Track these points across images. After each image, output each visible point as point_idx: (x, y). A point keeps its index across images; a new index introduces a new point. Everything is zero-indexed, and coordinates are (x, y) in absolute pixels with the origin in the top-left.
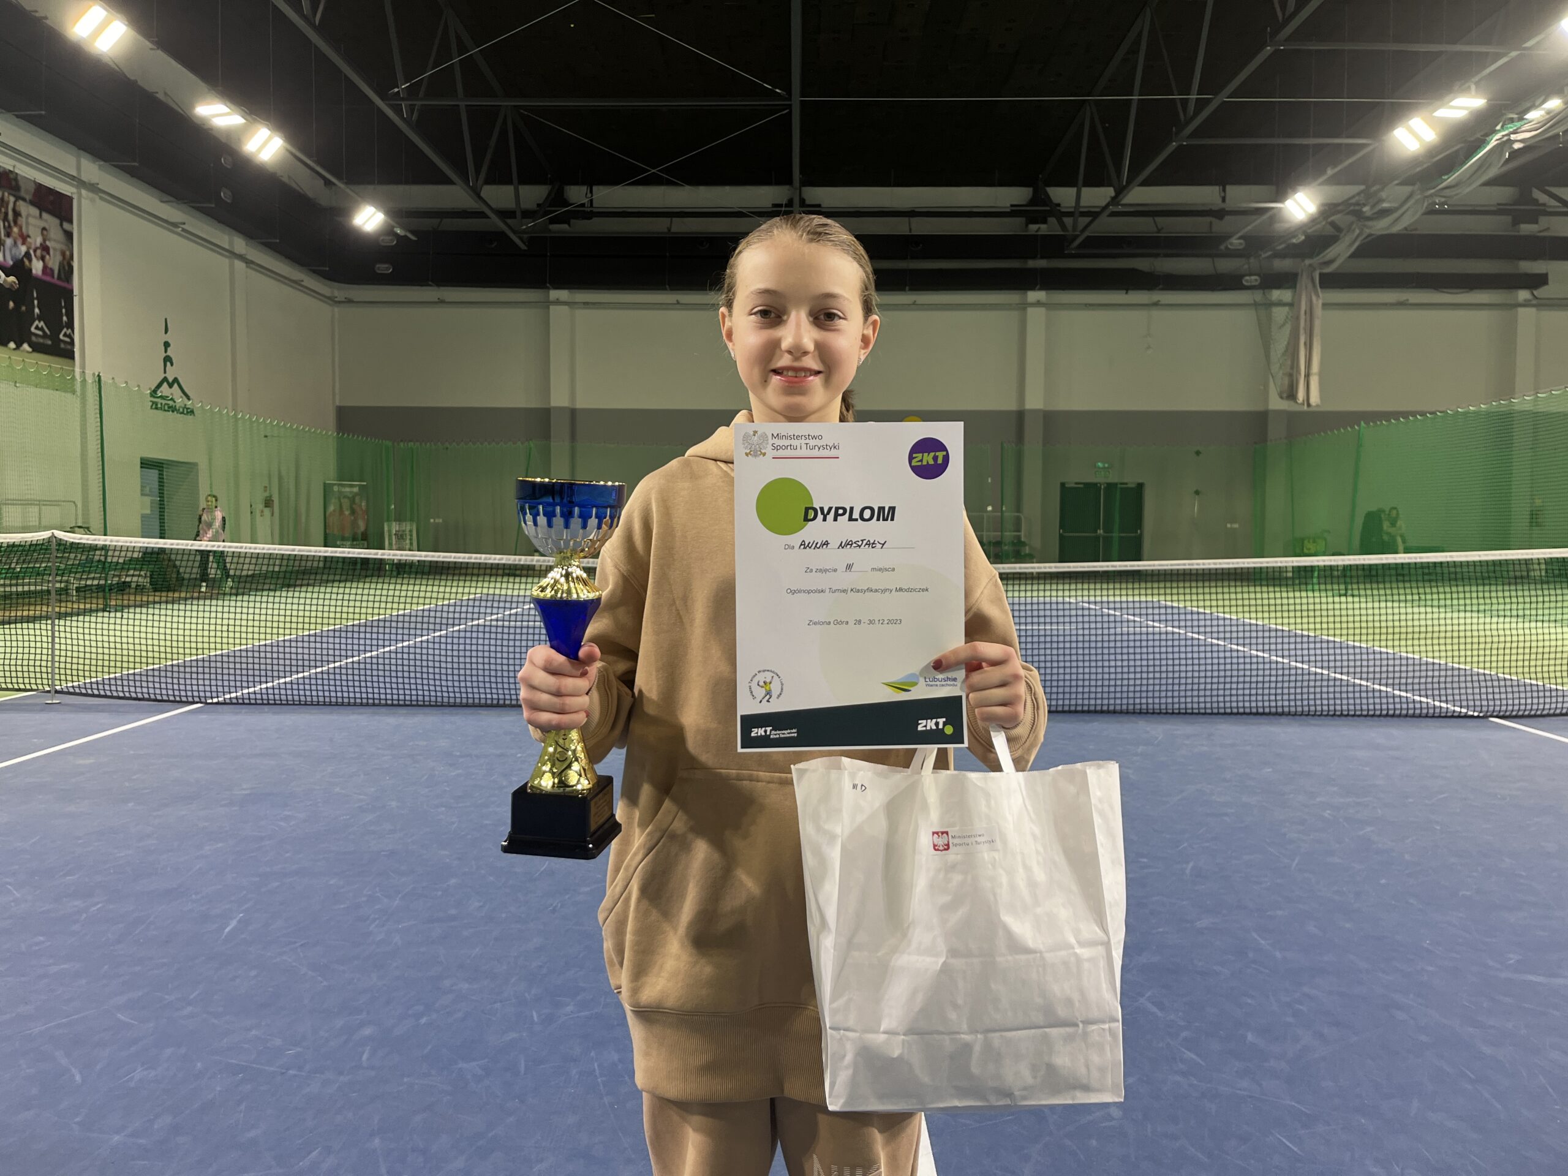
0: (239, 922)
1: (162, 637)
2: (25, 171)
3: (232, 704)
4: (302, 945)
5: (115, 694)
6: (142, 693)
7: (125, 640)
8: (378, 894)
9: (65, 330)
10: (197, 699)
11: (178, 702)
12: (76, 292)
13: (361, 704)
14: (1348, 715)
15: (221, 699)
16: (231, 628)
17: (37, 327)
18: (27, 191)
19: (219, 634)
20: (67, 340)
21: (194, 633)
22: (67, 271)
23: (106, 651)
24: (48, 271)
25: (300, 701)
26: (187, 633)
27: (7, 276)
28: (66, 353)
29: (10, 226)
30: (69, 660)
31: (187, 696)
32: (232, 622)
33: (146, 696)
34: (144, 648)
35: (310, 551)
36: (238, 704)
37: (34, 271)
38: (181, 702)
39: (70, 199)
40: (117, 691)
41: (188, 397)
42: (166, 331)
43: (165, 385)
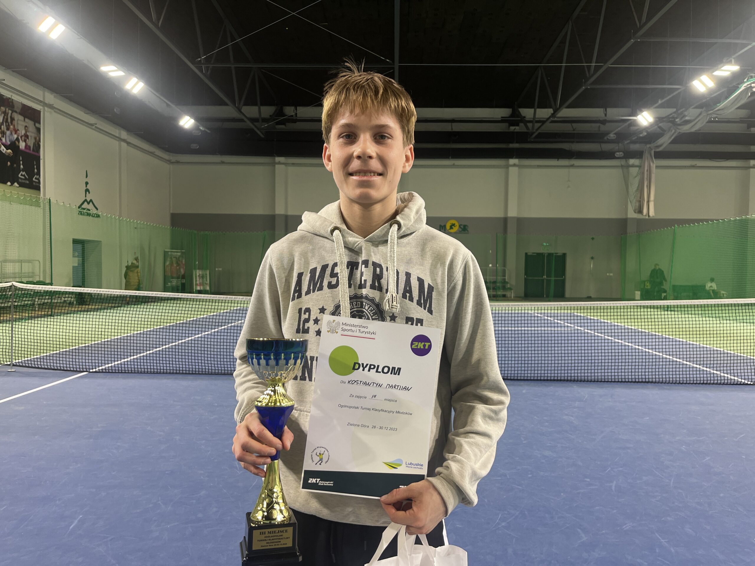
0: (79, 521)
1: (67, 337)
2: (16, 98)
3: (103, 372)
4: (111, 540)
5: (43, 366)
6: (57, 366)
7: (48, 339)
8: (160, 502)
9: (36, 176)
10: (85, 370)
12: (41, 157)
13: (170, 373)
14: (683, 383)
15: (97, 369)
16: (103, 333)
17: (22, 175)
18: (18, 108)
19: (96, 336)
20: (37, 181)
21: (84, 335)
22: (37, 147)
23: (39, 344)
24: (28, 147)
25: (138, 371)
26: (80, 335)
27: (7, 149)
28: (36, 187)
29: (9, 125)
30: (20, 349)
31: (79, 368)
32: (103, 330)
33: (59, 368)
34: (58, 343)
35: (144, 294)
36: (106, 372)
37: (20, 147)
38: (76, 371)
39: (39, 112)
40: (44, 365)
41: (97, 209)
42: (87, 177)
43: (86, 203)
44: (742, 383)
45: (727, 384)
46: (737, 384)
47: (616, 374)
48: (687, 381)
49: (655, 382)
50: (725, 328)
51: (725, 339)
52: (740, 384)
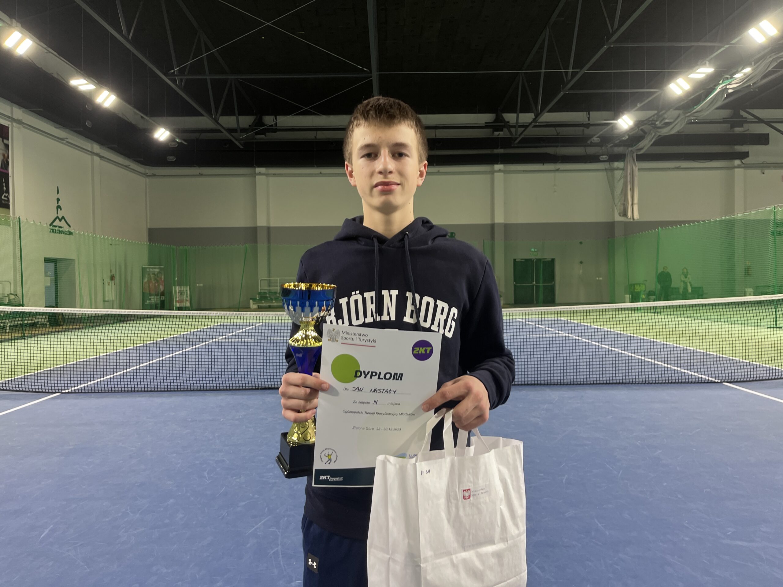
0: (50, 531)
1: (39, 358)
3: (75, 393)
4: (81, 545)
5: (14, 389)
6: (28, 388)
7: (19, 361)
8: (128, 511)
10: (57, 391)
11: (47, 392)
13: (145, 391)
15: (70, 390)
16: (75, 353)
19: (68, 356)
21: (55, 356)
22: (6, 164)
23: (10, 366)
25: (112, 390)
26: (52, 356)
31: (52, 389)
32: (75, 350)
33: (31, 390)
34: (29, 364)
35: (117, 312)
36: (79, 393)
38: (49, 392)
39: (7, 128)
40: (15, 387)
41: (70, 226)
42: (58, 194)
43: (57, 220)
44: (709, 381)
45: (695, 383)
46: (704, 382)
47: (588, 376)
48: (656, 381)
49: (626, 383)
50: (690, 328)
51: (691, 338)
52: (708, 382)
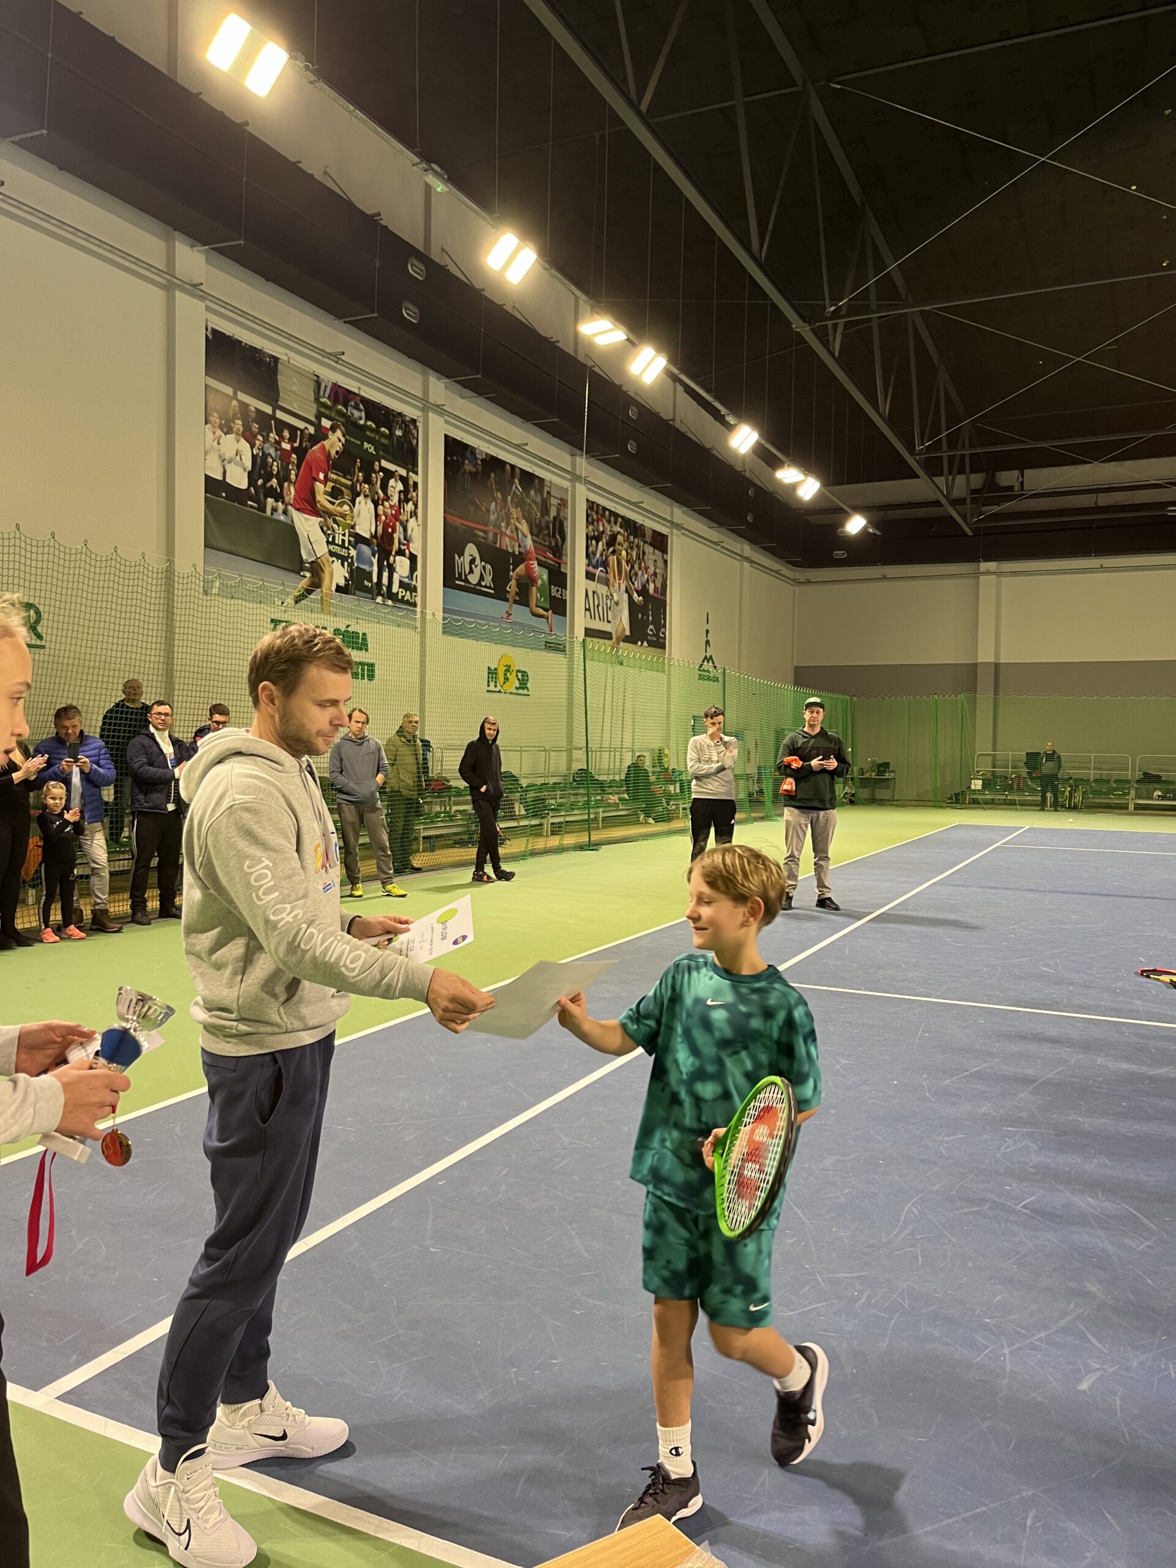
9: (662, 629)
12: (668, 602)
18: (649, 537)
20: (663, 636)
22: (664, 587)
24: (656, 590)
27: (639, 596)
28: (659, 644)
29: (640, 563)
37: (650, 591)
39: (667, 536)
41: (716, 669)
43: (706, 662)
